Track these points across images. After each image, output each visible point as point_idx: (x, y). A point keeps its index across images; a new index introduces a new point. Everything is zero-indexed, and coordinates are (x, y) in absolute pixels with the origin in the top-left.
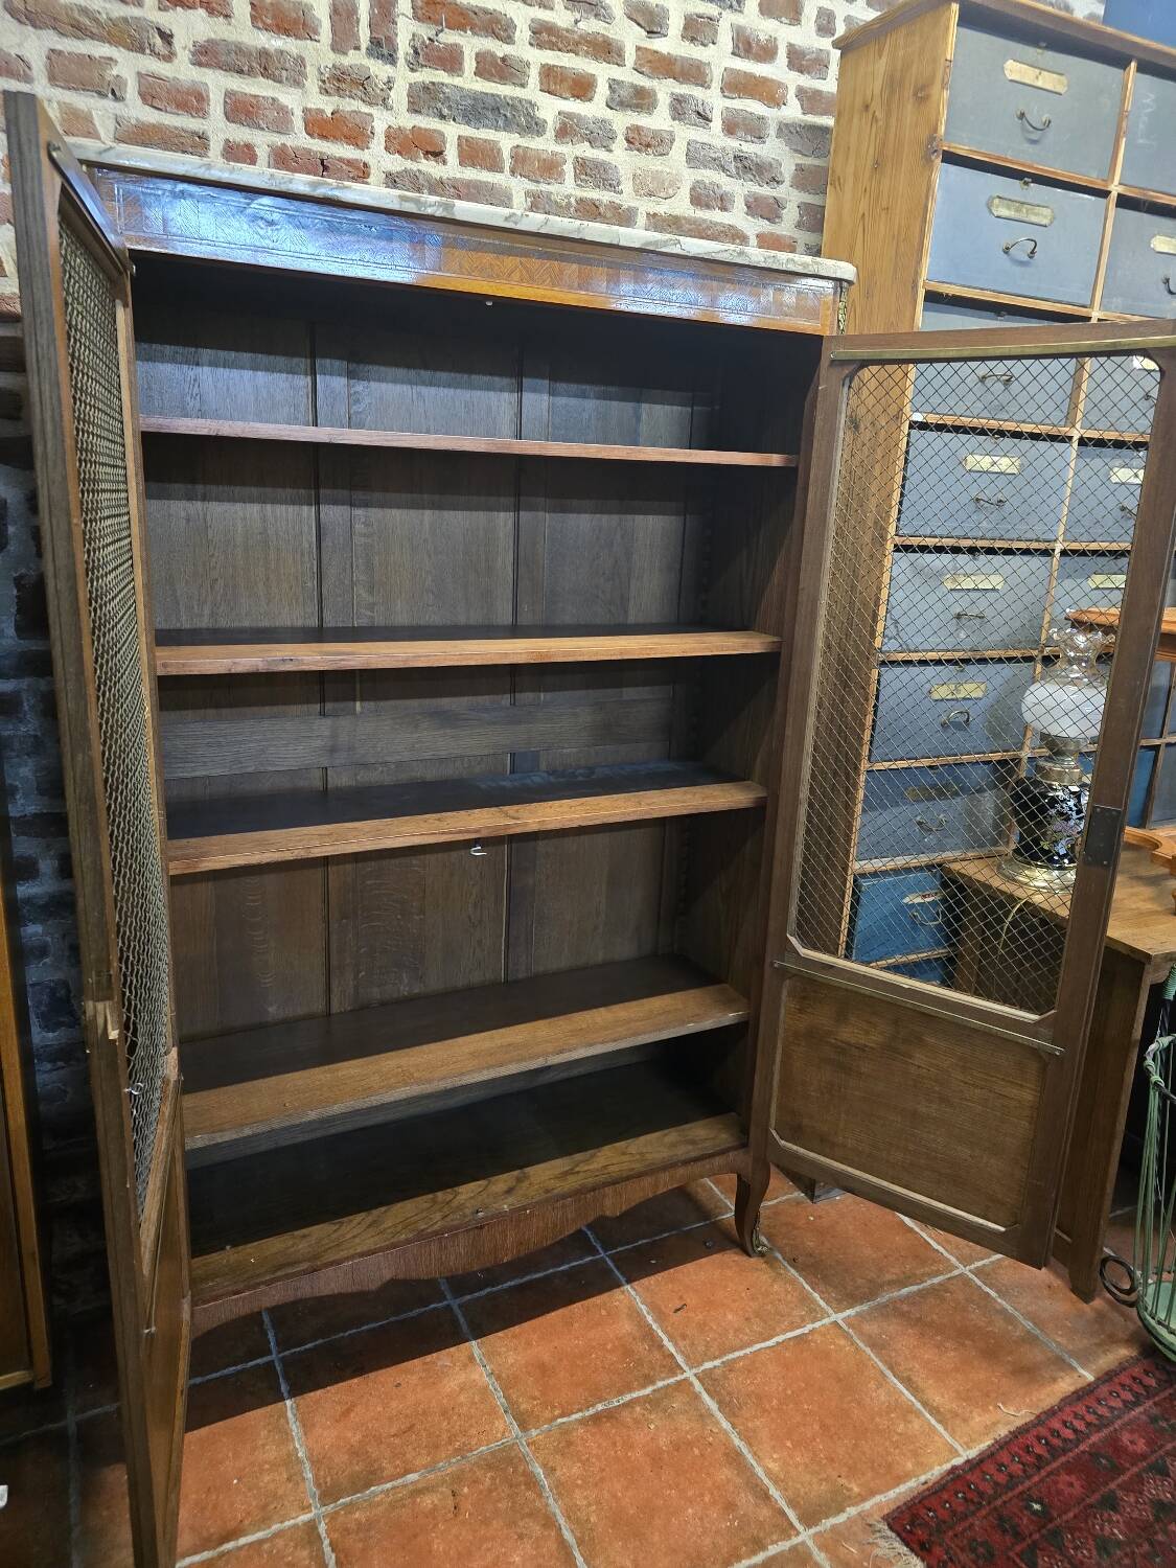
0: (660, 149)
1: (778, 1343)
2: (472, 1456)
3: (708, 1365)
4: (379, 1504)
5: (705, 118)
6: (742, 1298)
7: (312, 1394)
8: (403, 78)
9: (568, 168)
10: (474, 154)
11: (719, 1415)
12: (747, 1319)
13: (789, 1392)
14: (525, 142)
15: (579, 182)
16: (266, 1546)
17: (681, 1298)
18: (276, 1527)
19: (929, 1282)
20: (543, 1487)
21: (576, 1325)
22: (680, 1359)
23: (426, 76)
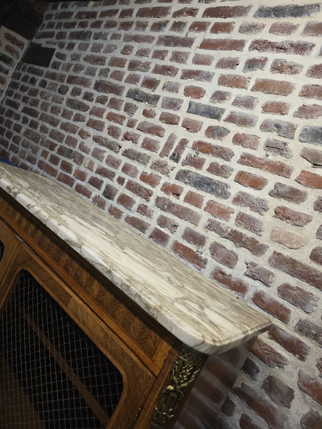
0: (298, 223)
8: (179, 167)
9: (233, 217)
10: (190, 198)
14: (216, 199)
15: (236, 223)
23: (187, 168)
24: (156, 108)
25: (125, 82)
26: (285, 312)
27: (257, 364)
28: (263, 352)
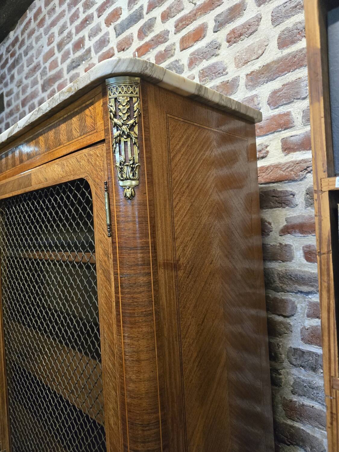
0: (251, 31)
24: (93, 59)
25: (61, 64)
26: (285, 118)
27: (289, 189)
28: (287, 172)
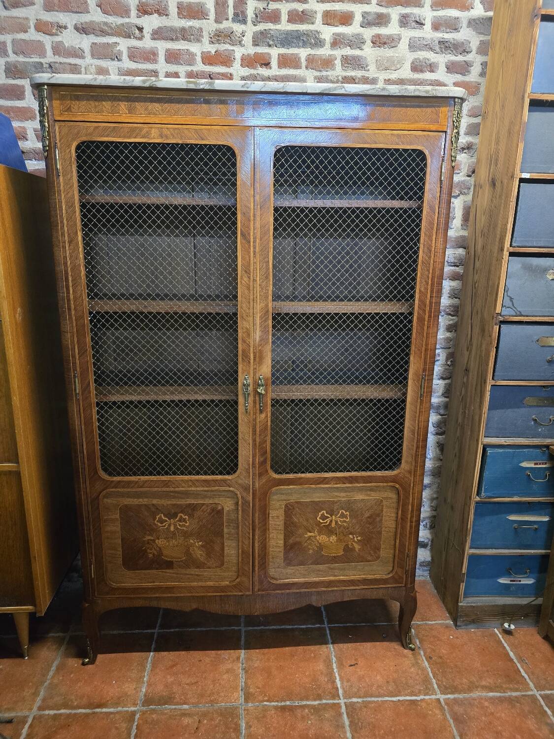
0: (393, 45)
1: (399, 700)
2: (216, 706)
3: (355, 700)
4: (165, 714)
5: (420, 24)
6: (390, 670)
7: (162, 653)
8: (250, 30)
9: (338, 62)
10: (284, 62)
11: (348, 728)
12: (388, 682)
13: (393, 729)
14: (313, 52)
15: (344, 68)
16: (112, 716)
17: (356, 660)
18: (120, 709)
19: (509, 694)
20: (241, 733)
21: (296, 657)
22: (341, 692)
23: (261, 27)
